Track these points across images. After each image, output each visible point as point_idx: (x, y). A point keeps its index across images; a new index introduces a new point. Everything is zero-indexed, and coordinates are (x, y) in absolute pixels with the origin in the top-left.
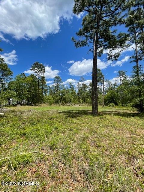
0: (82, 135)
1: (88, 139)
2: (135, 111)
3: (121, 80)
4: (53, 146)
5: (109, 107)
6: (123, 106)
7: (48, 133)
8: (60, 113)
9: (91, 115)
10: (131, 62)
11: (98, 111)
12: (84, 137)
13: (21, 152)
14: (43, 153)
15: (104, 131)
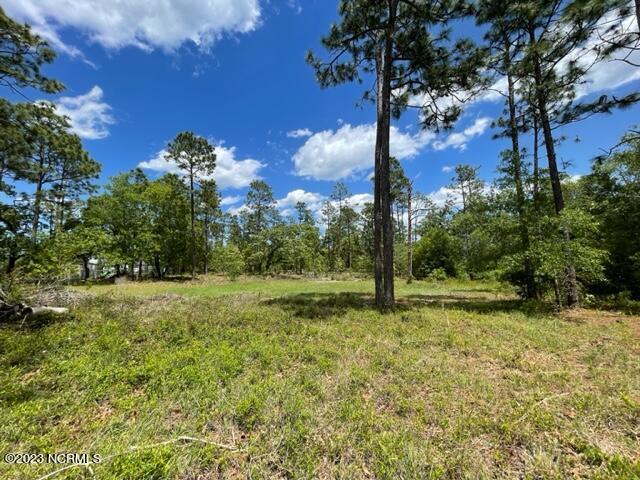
0: (344, 374)
1: (365, 388)
2: (512, 294)
3: (464, 194)
4: (247, 415)
5: (430, 281)
6: (472, 277)
7: (228, 374)
8: (270, 303)
9: (373, 309)
10: (496, 137)
11: (395, 294)
12: (353, 381)
13: (133, 443)
14: (213, 440)
15: (417, 360)
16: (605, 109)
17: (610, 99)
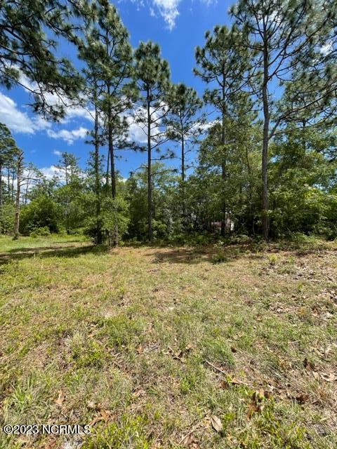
2: (89, 242)
3: (67, 174)
6: (68, 233)
10: (87, 142)
16: (135, 149)
17: (136, 145)
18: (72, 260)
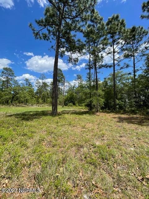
0: (37, 138)
1: (44, 141)
3: (78, 83)
5: (68, 106)
6: (79, 105)
9: (51, 116)
10: (86, 69)
11: (58, 111)
16: (107, 67)
18: (81, 116)
